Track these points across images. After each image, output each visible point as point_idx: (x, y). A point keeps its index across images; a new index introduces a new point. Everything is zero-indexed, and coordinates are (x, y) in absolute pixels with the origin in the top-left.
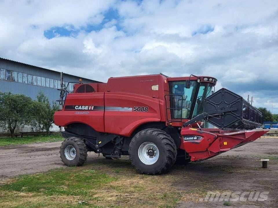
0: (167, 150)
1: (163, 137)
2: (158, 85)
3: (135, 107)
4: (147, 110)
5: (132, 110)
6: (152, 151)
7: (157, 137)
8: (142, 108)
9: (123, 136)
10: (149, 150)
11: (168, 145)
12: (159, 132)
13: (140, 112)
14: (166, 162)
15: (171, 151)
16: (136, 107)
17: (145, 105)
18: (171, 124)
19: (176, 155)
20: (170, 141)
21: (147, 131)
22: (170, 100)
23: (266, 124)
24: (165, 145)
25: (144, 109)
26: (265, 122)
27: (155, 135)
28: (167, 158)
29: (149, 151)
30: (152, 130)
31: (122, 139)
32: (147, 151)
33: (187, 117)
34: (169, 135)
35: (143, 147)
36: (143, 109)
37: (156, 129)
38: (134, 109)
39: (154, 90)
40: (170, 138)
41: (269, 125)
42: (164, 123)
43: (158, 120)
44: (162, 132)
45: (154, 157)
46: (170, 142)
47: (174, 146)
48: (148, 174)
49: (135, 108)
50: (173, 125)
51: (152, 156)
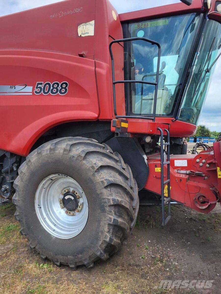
0: (112, 203)
1: (100, 164)
2: (93, 22)
3: (39, 84)
4: (66, 90)
5: (33, 92)
6: (73, 198)
7: (84, 162)
8: (53, 86)
9: (16, 155)
10: (65, 195)
11: (113, 189)
12: (92, 149)
13: (50, 95)
14: (108, 240)
15: (123, 207)
16: (41, 84)
17: (61, 78)
18: (124, 125)
19: (136, 214)
20: (121, 174)
21: (56, 144)
22: (125, 69)
23: (204, 139)
24: (106, 187)
25: (59, 88)
26: (204, 137)
27: (79, 156)
28: (111, 228)
29: (67, 197)
30: (71, 143)
31: (14, 160)
32: (62, 197)
33: (165, 110)
34: (119, 157)
35: (50, 185)
36: (56, 88)
37: (86, 140)
38: (37, 88)
39: (83, 36)
40: (122, 165)
41: (207, 139)
42: (108, 122)
43: (91, 114)
44: (100, 147)
45: (77, 213)
46: (119, 180)
47: (131, 188)
48: (58, 264)
49: (39, 86)
50: (129, 130)
51: (74, 210)
